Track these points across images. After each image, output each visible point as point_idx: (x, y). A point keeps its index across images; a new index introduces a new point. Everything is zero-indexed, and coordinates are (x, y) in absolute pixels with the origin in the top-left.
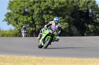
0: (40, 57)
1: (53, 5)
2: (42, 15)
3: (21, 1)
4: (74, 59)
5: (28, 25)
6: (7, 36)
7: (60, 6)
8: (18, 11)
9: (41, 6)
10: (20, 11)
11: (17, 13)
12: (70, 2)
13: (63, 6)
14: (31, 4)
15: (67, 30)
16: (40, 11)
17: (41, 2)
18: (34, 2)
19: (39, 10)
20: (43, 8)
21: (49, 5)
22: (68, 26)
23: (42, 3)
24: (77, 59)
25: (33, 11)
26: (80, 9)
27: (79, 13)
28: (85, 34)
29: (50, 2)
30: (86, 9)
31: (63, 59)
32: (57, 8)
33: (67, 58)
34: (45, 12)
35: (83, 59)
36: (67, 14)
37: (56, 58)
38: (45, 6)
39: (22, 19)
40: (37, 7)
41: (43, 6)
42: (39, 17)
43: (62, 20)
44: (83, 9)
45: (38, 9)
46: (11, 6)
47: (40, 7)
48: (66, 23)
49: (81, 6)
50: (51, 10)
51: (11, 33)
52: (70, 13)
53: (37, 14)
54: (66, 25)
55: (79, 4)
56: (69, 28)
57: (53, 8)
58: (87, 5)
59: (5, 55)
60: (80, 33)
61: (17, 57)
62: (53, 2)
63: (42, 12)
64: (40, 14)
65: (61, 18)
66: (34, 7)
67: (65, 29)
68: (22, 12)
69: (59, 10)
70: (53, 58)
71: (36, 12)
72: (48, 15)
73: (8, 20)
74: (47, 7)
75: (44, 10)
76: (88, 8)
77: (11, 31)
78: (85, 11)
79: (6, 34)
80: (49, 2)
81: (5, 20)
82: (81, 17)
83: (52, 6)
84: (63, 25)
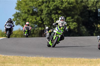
0: (49, 58)
1: (62, 5)
2: (51, 15)
3: (30, 1)
4: (83, 59)
5: (36, 25)
6: (16, 37)
7: (69, 6)
8: (26, 11)
9: (50, 6)
10: (29, 11)
11: (25, 13)
12: (79, 2)
13: (71, 5)
14: (40, 4)
15: (76, 30)
16: (49, 11)
17: (49, 2)
18: (43, 2)
20: (51, 8)
21: (58, 5)
22: (77, 26)
23: (51, 3)
24: (86, 59)
25: (42, 11)
28: (94, 34)
29: (59, 2)
30: (95, 9)
31: (72, 59)
32: (65, 8)
33: (75, 59)
34: (53, 12)
35: (92, 60)
36: (76, 14)
37: (65, 59)
38: (54, 6)
39: (31, 19)
40: (46, 7)
41: (52, 5)
42: (48, 16)
43: (71, 20)
44: (92, 8)
45: (47, 9)
46: (19, 6)
47: (48, 7)
48: (75, 23)
49: (90, 5)
50: (60, 10)
51: (19, 33)
52: (79, 13)
53: (46, 14)
54: (75, 25)
55: (88, 4)
56: (78, 28)
57: (62, 8)
58: (96, 5)
59: (13, 56)
60: (89, 33)
61: (25, 58)
62: (62, 2)
63: (51, 12)
64: (48, 13)
65: (70, 17)
66: (43, 7)
67: (74, 28)
68: (31, 12)
69: (67, 10)
70: (62, 58)
71: (45, 12)
72: (57, 15)
73: (16, 20)
74: (55, 7)
75: (53, 10)
76: (96, 7)
78: (94, 11)
80: (57, 2)
81: (13, 20)
82: (89, 17)
83: (60, 6)
84: (72, 24)
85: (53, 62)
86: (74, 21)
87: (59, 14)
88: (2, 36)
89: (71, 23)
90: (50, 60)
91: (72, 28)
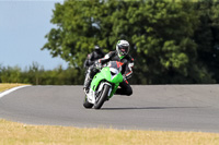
0: (125, 131)
1: (154, 13)
2: (130, 36)
3: (84, 5)
4: (200, 134)
6: (52, 83)
7: (170, 16)
9: (127, 16)
10: (79, 27)
13: (175, 16)
14: (106, 12)
15: (185, 70)
16: (126, 27)
17: (127, 8)
18: (112, 8)
19: (124, 26)
20: (131, 21)
21: (146, 14)
22: (186, 61)
23: (130, 9)
24: (206, 135)
25: (109, 27)
26: (214, 24)
27: (210, 31)
29: (148, 7)
32: (160, 20)
33: (183, 133)
34: (136, 29)
36: (186, 35)
38: (138, 15)
39: (84, 45)
40: (119, 18)
41: (133, 16)
43: (174, 48)
45: (122, 22)
46: (60, 16)
47: (125, 18)
48: (182, 55)
50: (149, 25)
51: (61, 76)
53: (119, 34)
54: (182, 59)
56: (189, 66)
57: (154, 21)
60: (213, 77)
61: (73, 130)
62: (155, 7)
63: (130, 29)
64: (124, 32)
65: (172, 42)
66: (113, 18)
67: (181, 67)
68: (85, 29)
69: (166, 26)
70: (154, 133)
71: (117, 29)
72: (143, 36)
73: (54, 46)
74: (140, 18)
75: (135, 24)
77: (61, 70)
79: (49, 78)
81: (46, 46)
83: (151, 15)
84: (176, 58)
85: (134, 140)
86: (182, 51)
87: (148, 35)
88: (22, 82)
89: (174, 55)
90: (128, 135)
91: (176, 65)
